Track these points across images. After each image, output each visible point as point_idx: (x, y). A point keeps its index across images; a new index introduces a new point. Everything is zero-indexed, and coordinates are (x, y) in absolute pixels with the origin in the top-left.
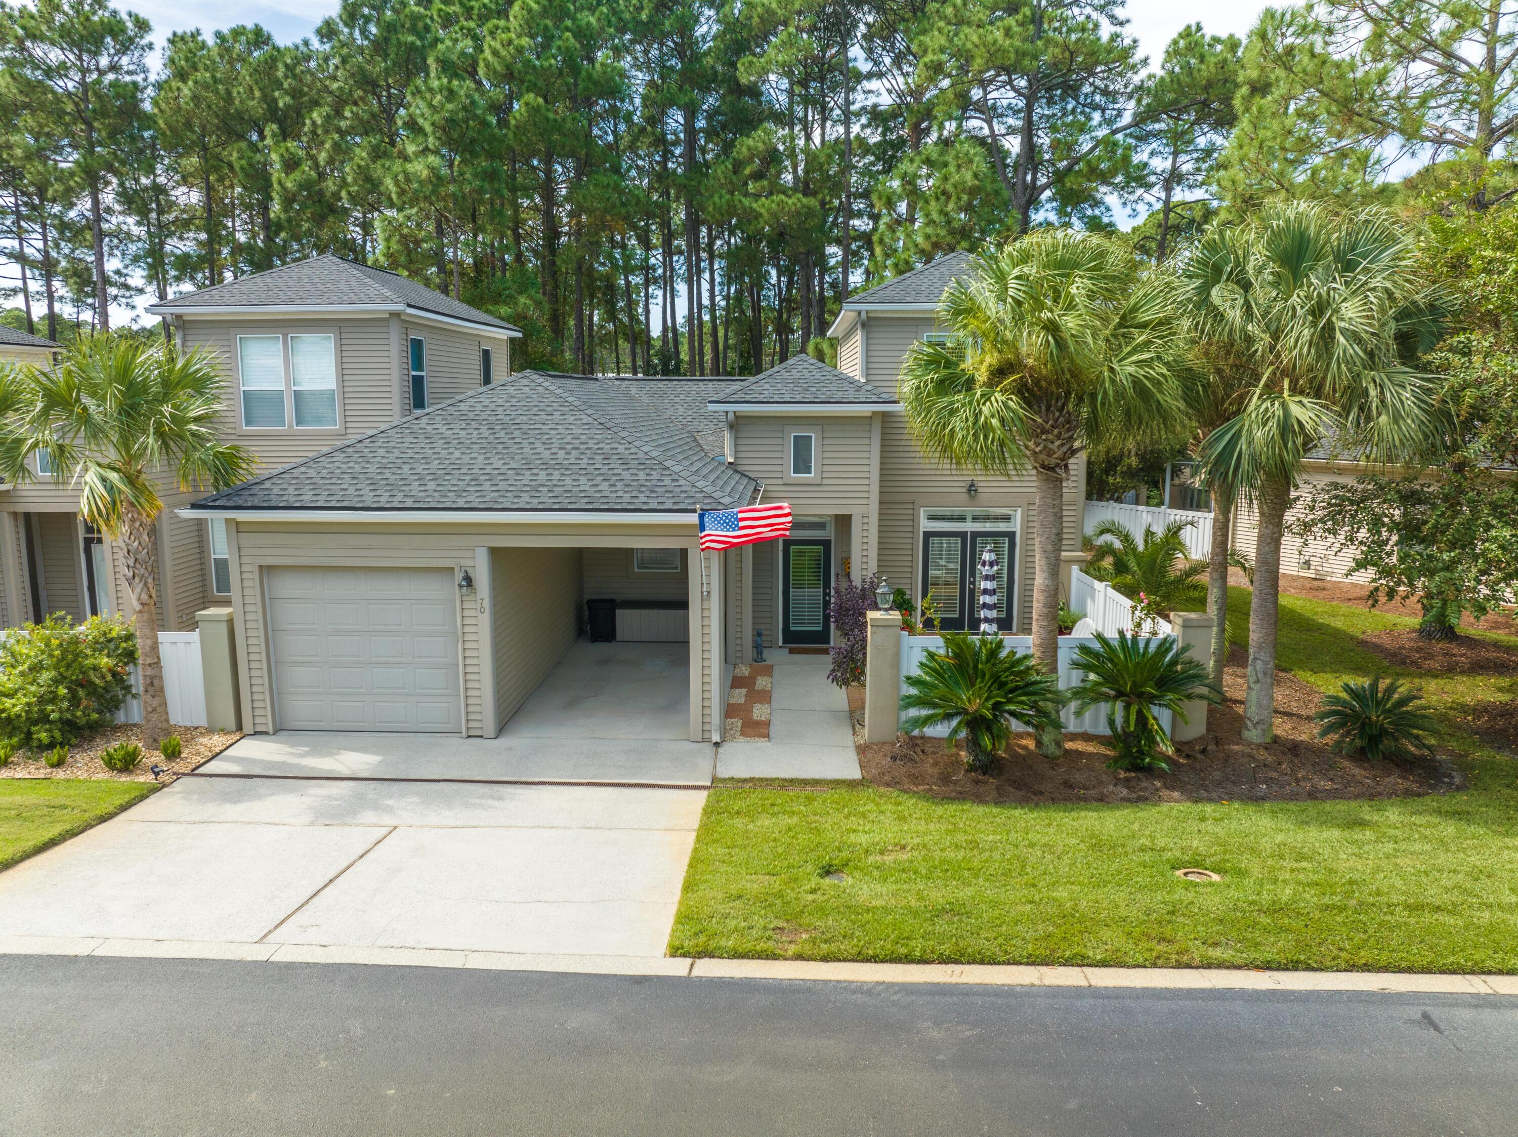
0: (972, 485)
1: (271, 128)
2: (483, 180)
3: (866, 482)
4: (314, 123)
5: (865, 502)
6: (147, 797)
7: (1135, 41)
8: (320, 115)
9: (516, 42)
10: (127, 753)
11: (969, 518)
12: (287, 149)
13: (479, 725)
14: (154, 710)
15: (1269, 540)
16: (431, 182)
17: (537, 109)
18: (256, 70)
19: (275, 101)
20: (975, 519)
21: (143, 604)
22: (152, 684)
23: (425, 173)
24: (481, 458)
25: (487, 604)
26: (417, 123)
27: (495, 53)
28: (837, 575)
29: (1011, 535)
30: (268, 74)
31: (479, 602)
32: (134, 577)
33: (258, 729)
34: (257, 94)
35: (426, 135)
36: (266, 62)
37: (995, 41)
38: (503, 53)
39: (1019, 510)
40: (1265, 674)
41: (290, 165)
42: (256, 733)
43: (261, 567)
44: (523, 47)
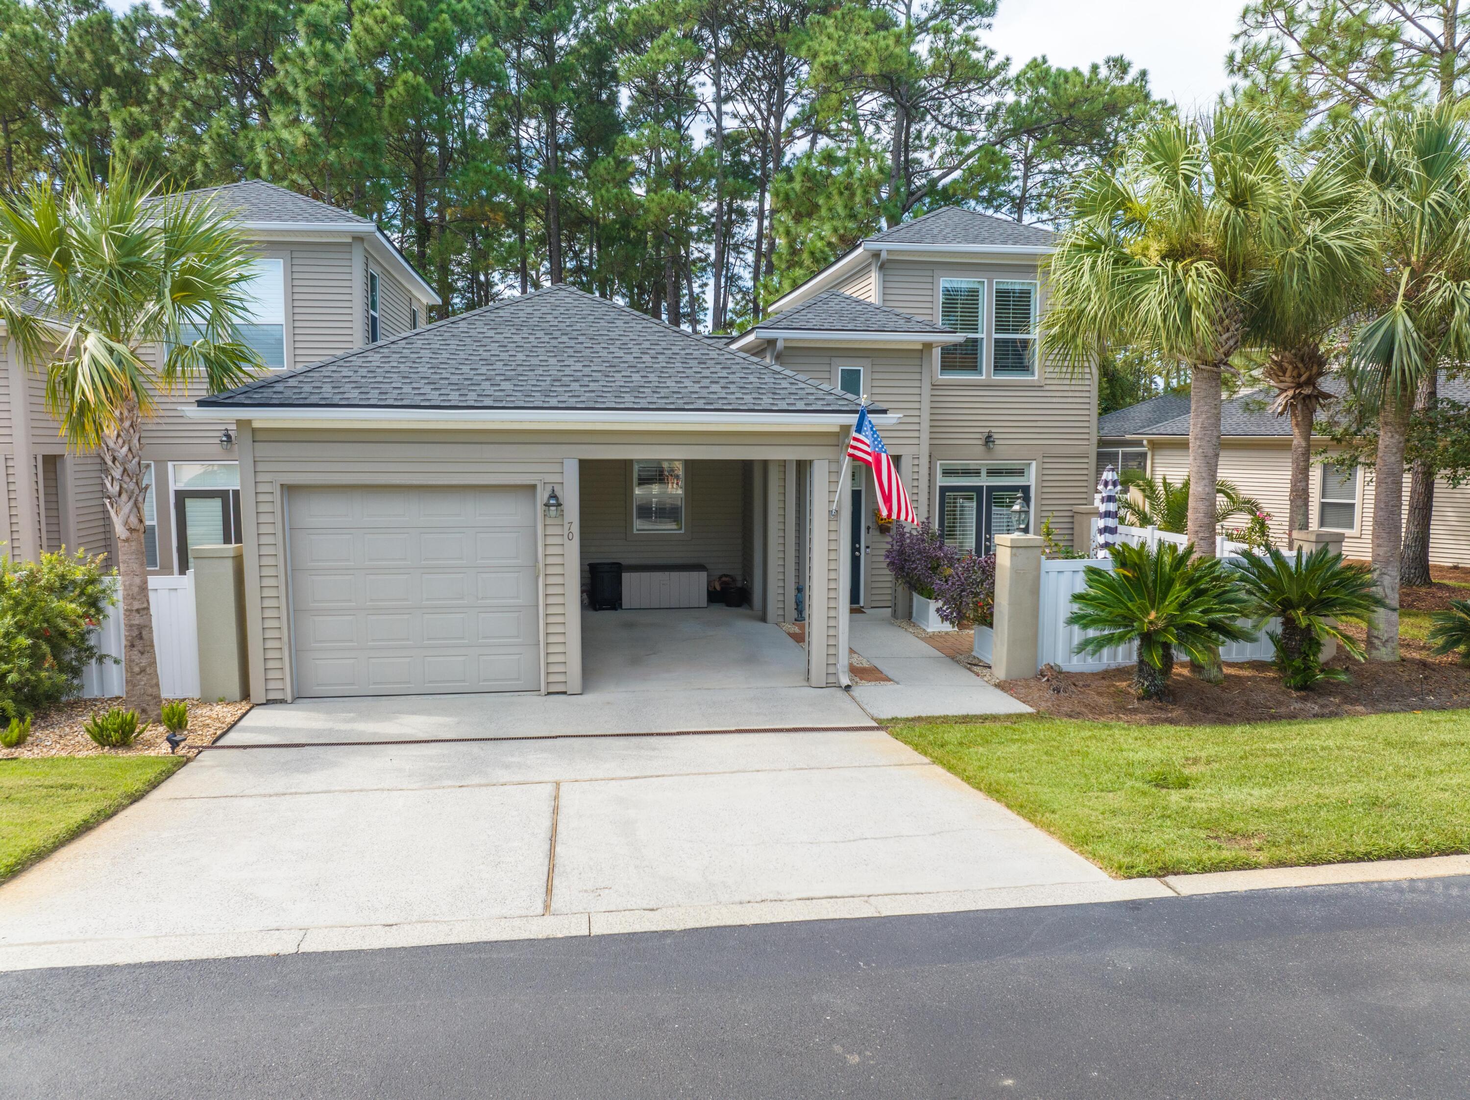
0: (989, 437)
1: (107, 94)
2: (364, 152)
3: (916, 420)
4: (160, 90)
5: (916, 441)
6: (174, 773)
7: (1008, 59)
8: (168, 80)
9: (390, 20)
10: (124, 721)
11: (984, 473)
12: (131, 114)
13: (561, 678)
14: (143, 671)
15: (1394, 450)
16: (308, 151)
17: (416, 88)
18: (87, 31)
19: (110, 67)
20: (992, 472)
21: (131, 530)
22: (140, 637)
23: (301, 140)
24: (552, 361)
25: (576, 529)
26: (287, 92)
27: (368, 30)
28: (868, 528)
29: (1026, 489)
30: (101, 39)
31: (567, 526)
32: (120, 494)
33: (272, 696)
34: (88, 56)
35: (297, 103)
36: (99, 24)
37: (888, 46)
38: (377, 29)
39: (1034, 463)
40: (1393, 589)
41: (134, 131)
42: (269, 702)
43: (282, 485)
44: (398, 25)
